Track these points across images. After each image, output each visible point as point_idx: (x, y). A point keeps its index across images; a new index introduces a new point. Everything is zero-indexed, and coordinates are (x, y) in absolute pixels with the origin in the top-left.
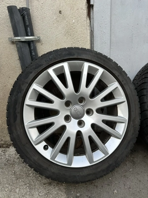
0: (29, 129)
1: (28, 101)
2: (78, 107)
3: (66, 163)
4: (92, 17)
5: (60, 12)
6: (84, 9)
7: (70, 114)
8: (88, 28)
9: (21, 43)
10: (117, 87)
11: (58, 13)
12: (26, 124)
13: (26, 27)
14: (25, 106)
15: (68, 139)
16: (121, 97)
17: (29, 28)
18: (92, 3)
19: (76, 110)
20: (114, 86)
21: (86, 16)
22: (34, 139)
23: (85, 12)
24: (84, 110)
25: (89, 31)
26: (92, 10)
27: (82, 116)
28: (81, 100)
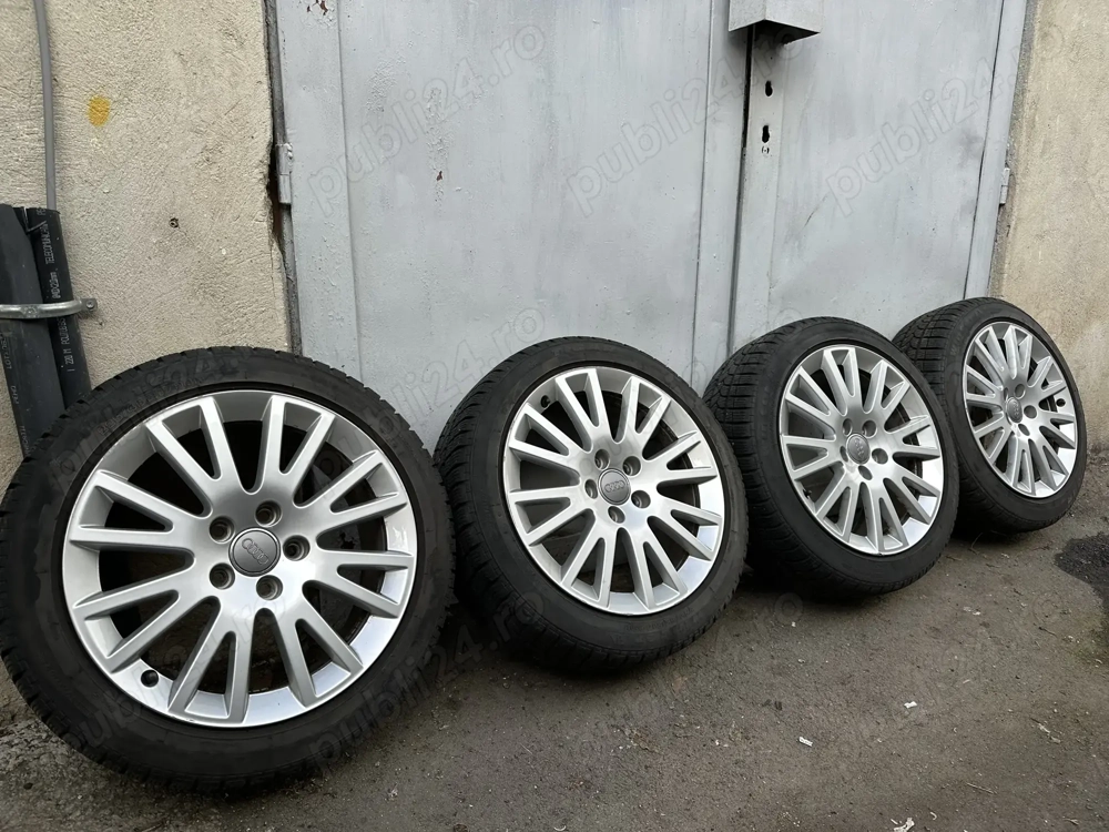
0: (88, 622)
1: (77, 530)
2: (256, 537)
3: (227, 717)
4: (287, 239)
5: (174, 222)
6: (261, 218)
7: (228, 562)
8: (278, 275)
9: (22, 325)
10: (380, 464)
11: (167, 224)
12: (73, 606)
13: (43, 272)
14: (67, 547)
15: (229, 639)
16: (394, 494)
17: (53, 275)
18: (285, 199)
19: (251, 546)
20: (370, 460)
21: (266, 240)
22: (105, 653)
23: (264, 225)
24: (276, 545)
25: (279, 286)
26: (285, 218)
27: (273, 563)
28: (267, 511)
